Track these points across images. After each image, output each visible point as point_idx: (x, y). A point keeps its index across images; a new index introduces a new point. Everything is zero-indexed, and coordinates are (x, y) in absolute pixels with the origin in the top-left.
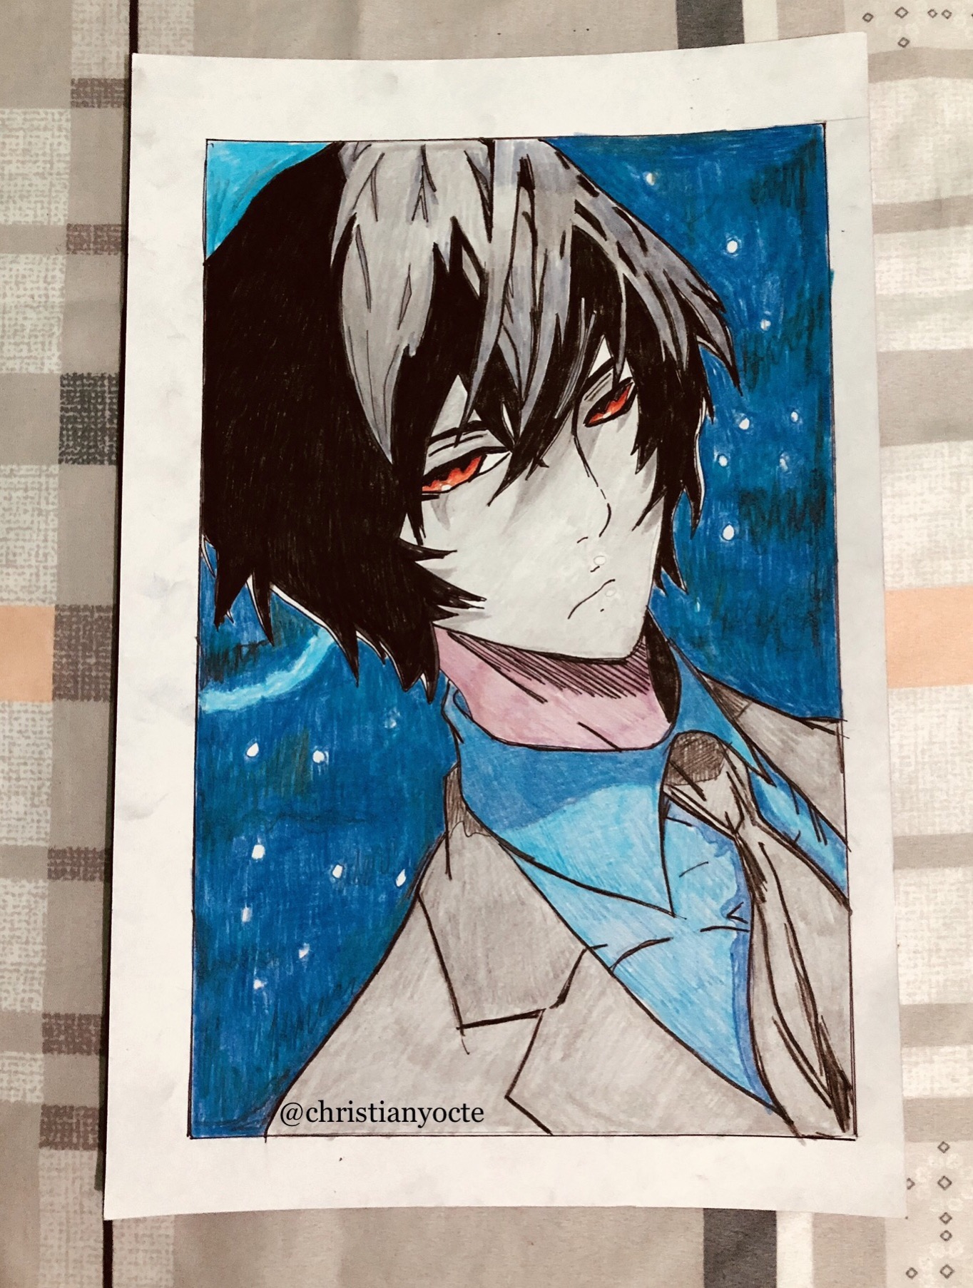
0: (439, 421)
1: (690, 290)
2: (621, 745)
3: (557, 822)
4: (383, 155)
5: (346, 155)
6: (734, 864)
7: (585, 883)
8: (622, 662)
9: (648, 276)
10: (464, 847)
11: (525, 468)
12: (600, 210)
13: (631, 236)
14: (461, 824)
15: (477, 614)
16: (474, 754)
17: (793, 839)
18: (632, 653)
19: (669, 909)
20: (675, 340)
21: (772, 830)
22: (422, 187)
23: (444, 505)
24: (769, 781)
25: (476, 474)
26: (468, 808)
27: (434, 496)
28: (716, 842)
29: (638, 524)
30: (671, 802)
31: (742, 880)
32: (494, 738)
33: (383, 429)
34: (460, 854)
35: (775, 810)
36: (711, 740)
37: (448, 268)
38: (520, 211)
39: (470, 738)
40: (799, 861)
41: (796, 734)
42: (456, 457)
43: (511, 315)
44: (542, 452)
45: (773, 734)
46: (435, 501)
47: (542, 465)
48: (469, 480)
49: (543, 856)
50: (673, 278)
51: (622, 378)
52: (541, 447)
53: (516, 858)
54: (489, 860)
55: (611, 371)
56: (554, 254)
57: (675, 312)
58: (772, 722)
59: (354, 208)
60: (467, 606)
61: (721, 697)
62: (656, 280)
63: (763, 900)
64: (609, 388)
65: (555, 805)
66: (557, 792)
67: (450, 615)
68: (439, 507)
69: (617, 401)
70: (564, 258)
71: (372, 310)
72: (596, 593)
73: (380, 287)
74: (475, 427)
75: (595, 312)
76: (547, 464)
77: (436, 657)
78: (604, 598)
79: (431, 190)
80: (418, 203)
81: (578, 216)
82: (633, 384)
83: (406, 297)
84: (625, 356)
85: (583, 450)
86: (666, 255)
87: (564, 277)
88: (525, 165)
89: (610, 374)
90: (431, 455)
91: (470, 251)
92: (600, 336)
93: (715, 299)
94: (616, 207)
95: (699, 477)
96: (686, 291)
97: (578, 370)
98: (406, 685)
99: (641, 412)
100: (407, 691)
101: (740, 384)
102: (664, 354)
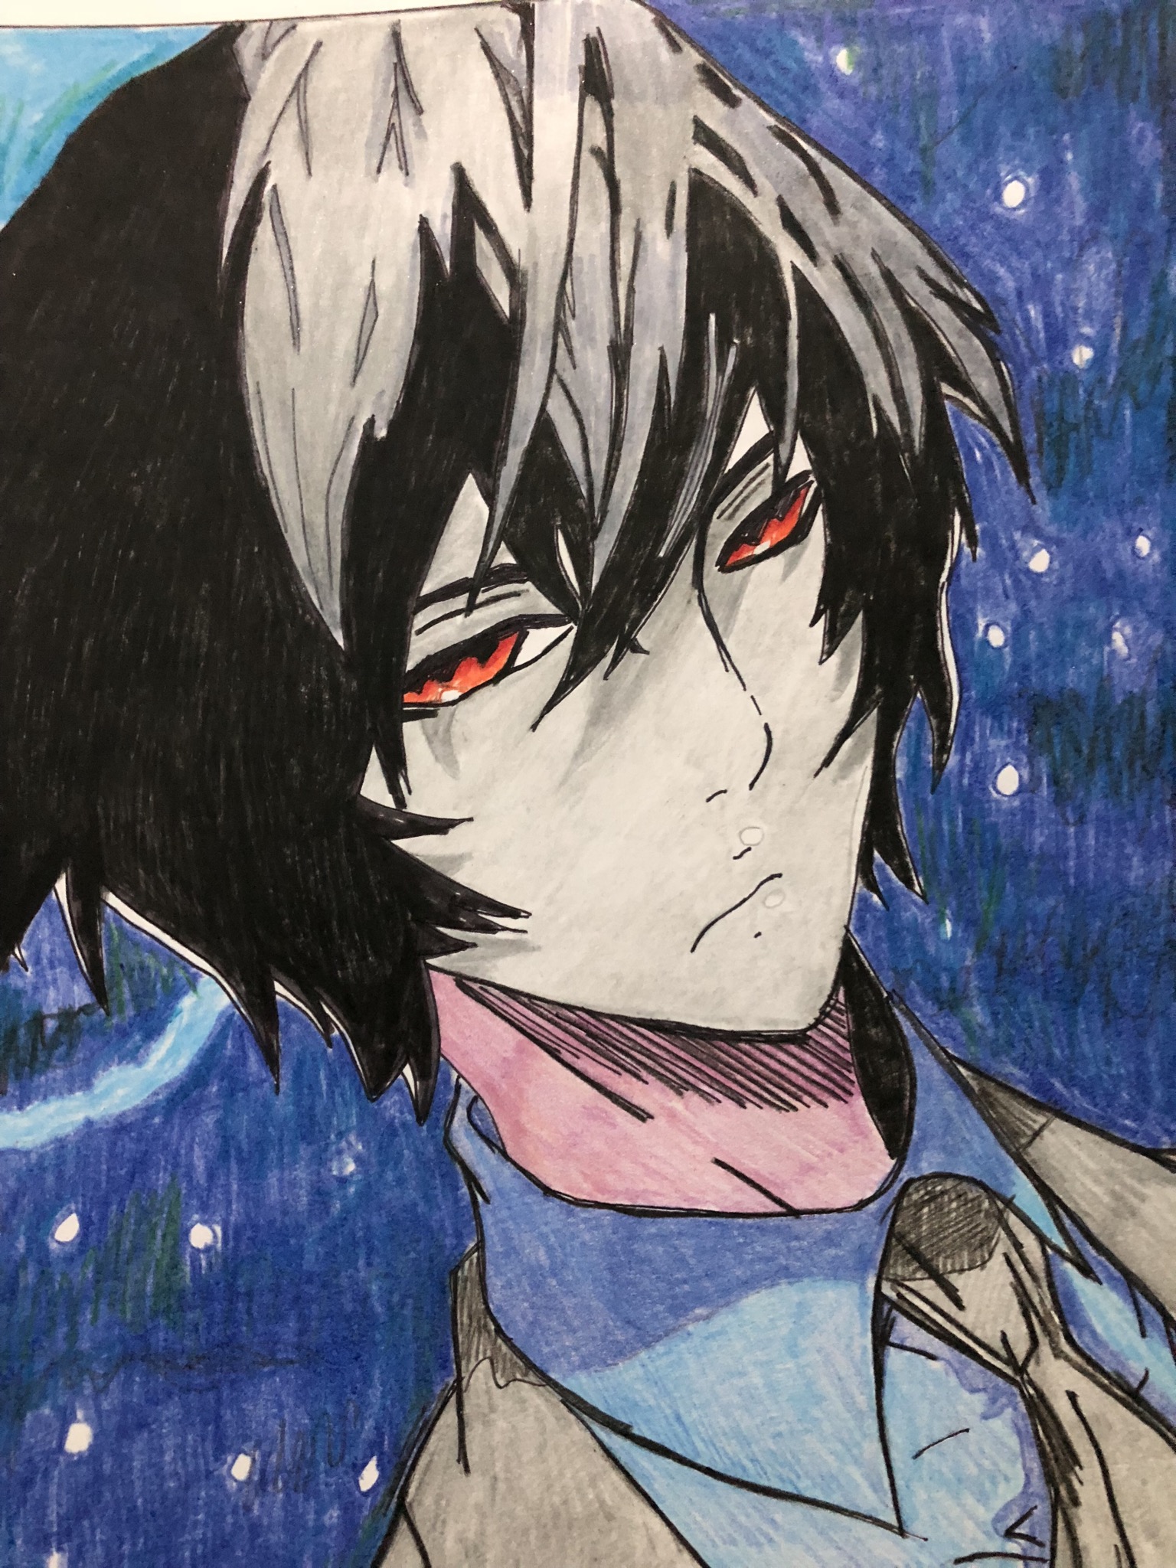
0: (434, 566)
1: (925, 290)
2: (798, 1203)
3: (673, 1357)
4: (319, 45)
5: (247, 48)
6: (1019, 1433)
7: (731, 1473)
8: (799, 1038)
9: (841, 265)
10: (492, 1409)
11: (604, 655)
12: (742, 136)
13: (806, 184)
14: (486, 1363)
15: (512, 943)
16: (510, 1224)
17: (1135, 1384)
18: (818, 1021)
19: (894, 1522)
20: (898, 394)
21: (1092, 1367)
23: (448, 730)
24: (1086, 1271)
25: (509, 669)
26: (499, 1331)
27: (427, 711)
28: (985, 1390)
29: (827, 762)
30: (895, 1313)
31: (1036, 1466)
32: (548, 1192)
33: (326, 581)
34: (487, 1423)
35: (1099, 1329)
36: (973, 1193)
37: (448, 263)
38: (585, 146)
39: (499, 1191)
40: (1144, 1428)
41: (1141, 1180)
42: (469, 636)
43: (570, 351)
44: (636, 624)
45: (1097, 1181)
46: (429, 722)
47: (637, 649)
48: (496, 680)
49: (647, 1421)
50: (890, 265)
51: (792, 473)
52: (634, 613)
53: (596, 1428)
54: (543, 1432)
55: (770, 459)
56: (655, 227)
57: (898, 335)
58: (1091, 1156)
59: (266, 152)
60: (492, 929)
61: (992, 1106)
62: (857, 272)
63: (1076, 1502)
64: (766, 492)
65: (670, 1321)
66: (674, 1297)
67: (461, 946)
68: (436, 733)
69: (781, 520)
70: (673, 235)
71: (302, 349)
72: (744, 900)
73: (316, 305)
74: (505, 575)
75: (736, 341)
76: (646, 647)
77: (434, 1031)
78: (761, 910)
79: (413, 111)
80: (388, 138)
81: (700, 149)
82: (815, 485)
83: (368, 325)
84: (796, 429)
85: (716, 619)
86: (878, 221)
87: (674, 274)
88: (593, 49)
89: (767, 466)
90: (420, 632)
91: (490, 228)
92: (748, 390)
93: (978, 307)
94: (776, 126)
95: (947, 669)
96: (917, 292)
97: (705, 459)
98: (374, 1087)
99: (829, 539)
100: (376, 1099)
101: (1030, 480)
102: (874, 422)
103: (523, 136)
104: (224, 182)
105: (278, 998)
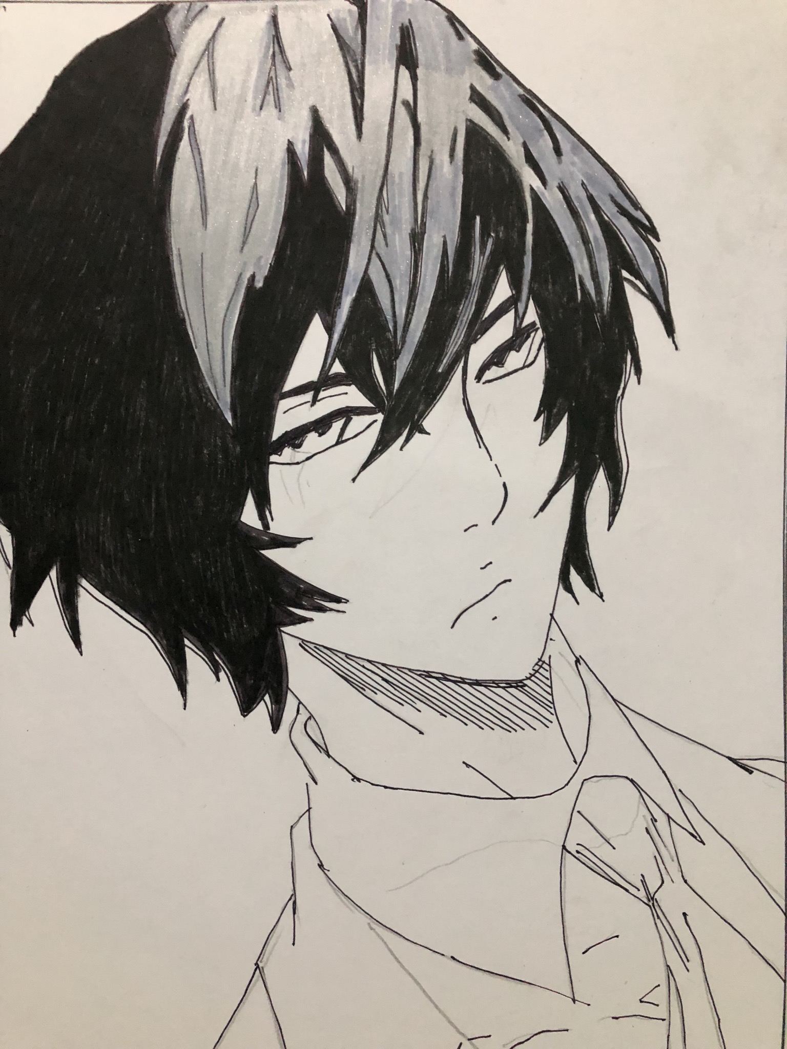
0: (292, 373)
1: (615, 210)
4: (223, 20)
5: (175, 20)
8: (518, 685)
13: (542, 135)
15: (337, 619)
18: (532, 675)
19: (570, 994)
23: (298, 480)
25: (340, 441)
26: (321, 865)
29: (542, 509)
32: (355, 779)
33: (221, 379)
38: (399, 99)
39: (324, 777)
42: (313, 419)
48: (331, 449)
50: (594, 193)
51: (526, 322)
55: (512, 313)
59: (186, 92)
62: (573, 195)
64: (509, 333)
69: (517, 352)
70: (454, 163)
71: (208, 228)
72: (488, 595)
73: (218, 197)
75: (492, 234)
76: (428, 431)
77: (284, 673)
79: (285, 69)
82: (540, 331)
83: (252, 211)
84: (529, 293)
85: (475, 416)
86: (587, 163)
87: (454, 188)
88: (406, 35)
90: (282, 414)
91: (334, 151)
92: (499, 266)
93: (647, 223)
94: (524, 95)
95: (620, 452)
96: (610, 210)
97: (471, 310)
98: (246, 707)
99: (548, 366)
100: (247, 715)
101: (675, 335)
102: (579, 292)
103: (357, 90)
104: (158, 112)
105: (186, 649)
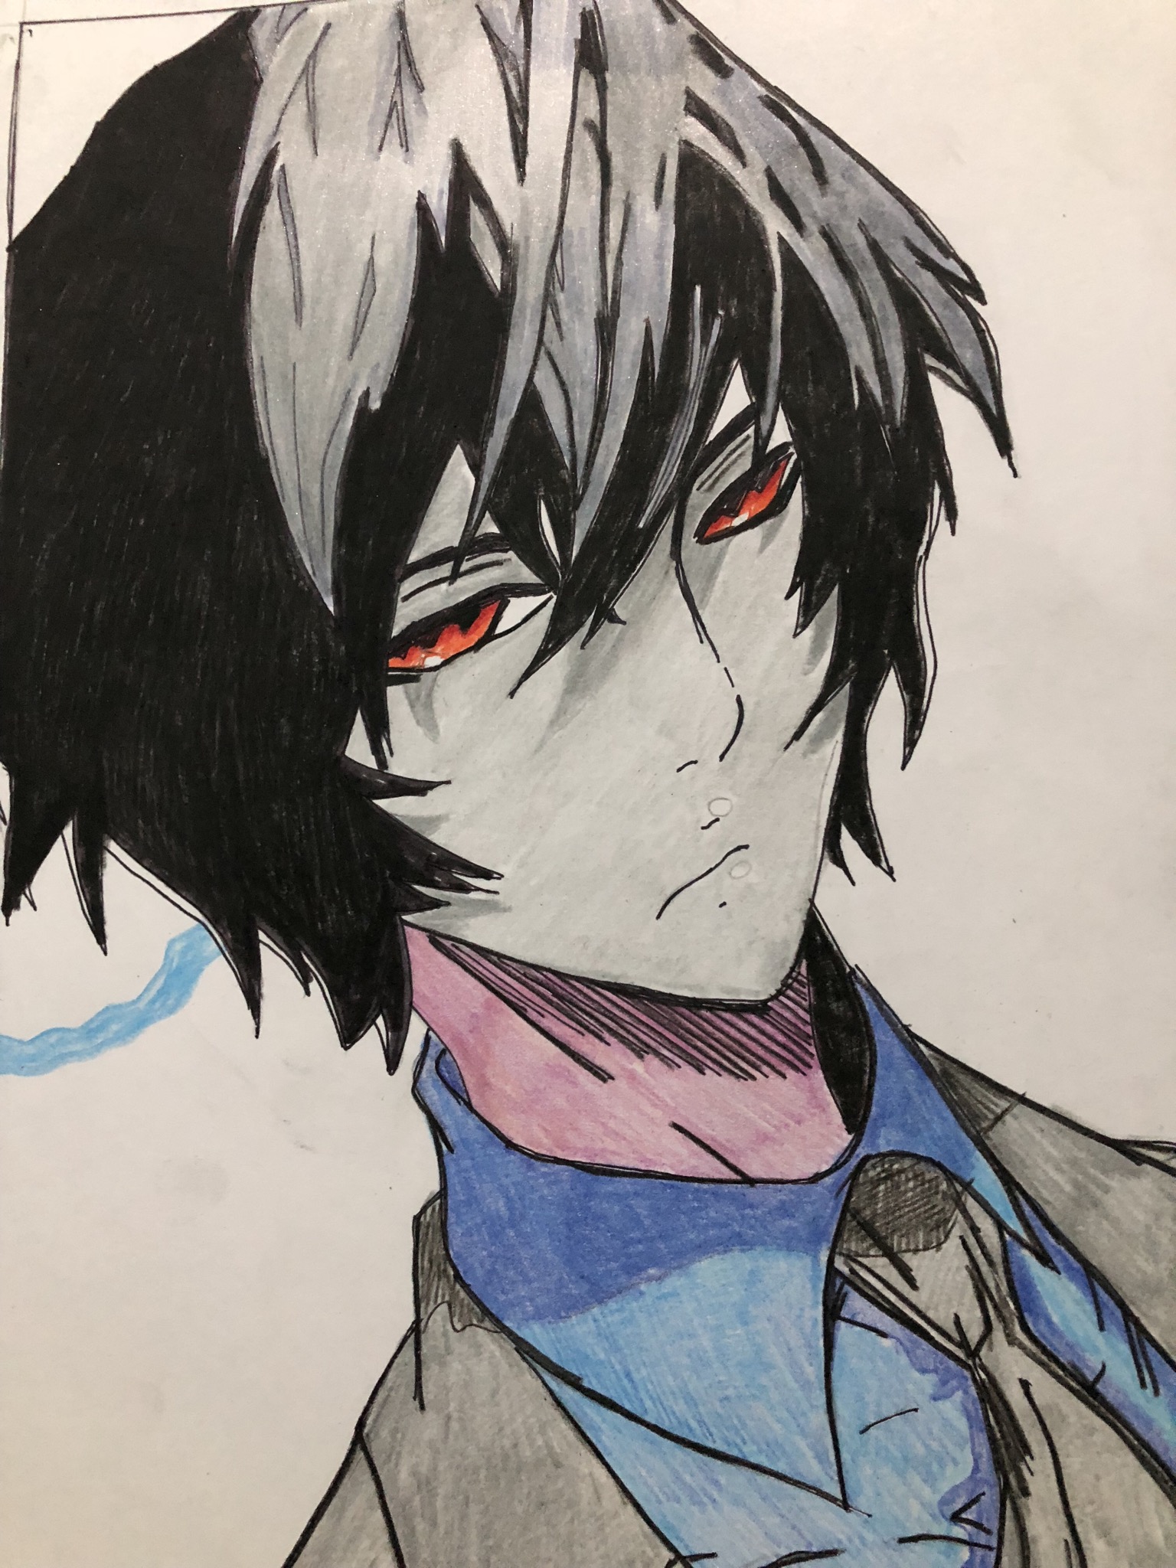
0: (421, 535)
1: (911, 260)
2: (754, 1170)
3: (626, 1314)
4: (328, 26)
5: (261, 33)
6: (969, 1418)
7: (677, 1432)
8: (760, 1008)
9: (826, 235)
10: (449, 1351)
11: (581, 624)
12: (733, 107)
13: (796, 154)
14: (445, 1307)
15: (485, 902)
16: (472, 1174)
17: (1091, 1378)
18: (780, 992)
19: (839, 1496)
20: (881, 365)
21: (1047, 1357)
22: (399, 84)
23: (429, 695)
24: (1044, 1259)
25: (490, 636)
26: (458, 1277)
27: (409, 676)
28: (936, 1371)
29: (797, 736)
30: (847, 1288)
31: (985, 1450)
32: (510, 1145)
33: (319, 549)
34: (443, 1364)
35: (1055, 1319)
36: (932, 1173)
37: (443, 239)
38: (579, 120)
39: (464, 1141)
40: (1099, 1422)
41: (1104, 1172)
42: (452, 603)
43: (558, 325)
44: (614, 595)
45: (1058, 1169)
46: (412, 686)
47: (614, 619)
48: (477, 647)
49: (597, 1376)
50: (877, 236)
51: (772, 445)
52: (613, 583)
53: (547, 1377)
54: (496, 1377)
55: (751, 431)
56: (644, 200)
57: (882, 306)
58: (1055, 1144)
59: (275, 134)
60: (465, 888)
61: (954, 1087)
62: (843, 241)
63: (1026, 1493)
64: (746, 464)
65: (623, 1279)
66: (629, 1256)
67: (436, 904)
68: (418, 697)
69: (760, 492)
70: (661, 207)
71: (304, 324)
72: (711, 870)
73: (319, 281)
74: (489, 544)
75: (721, 312)
76: (623, 618)
77: (407, 983)
78: (728, 881)
79: (415, 89)
80: (390, 116)
81: (691, 120)
82: (795, 457)
83: (365, 300)
84: (778, 400)
85: (693, 591)
86: (865, 190)
87: (661, 247)
88: (589, 22)
89: (748, 437)
90: (406, 599)
91: (485, 203)
92: (731, 361)
93: (965, 277)
94: (767, 96)
95: (922, 645)
96: (904, 262)
97: (687, 430)
98: (349, 1036)
99: (807, 512)
100: (349, 1047)
101: (1013, 453)
102: (856, 392)
103: (518, 111)
104: (236, 163)
105: (261, 946)
